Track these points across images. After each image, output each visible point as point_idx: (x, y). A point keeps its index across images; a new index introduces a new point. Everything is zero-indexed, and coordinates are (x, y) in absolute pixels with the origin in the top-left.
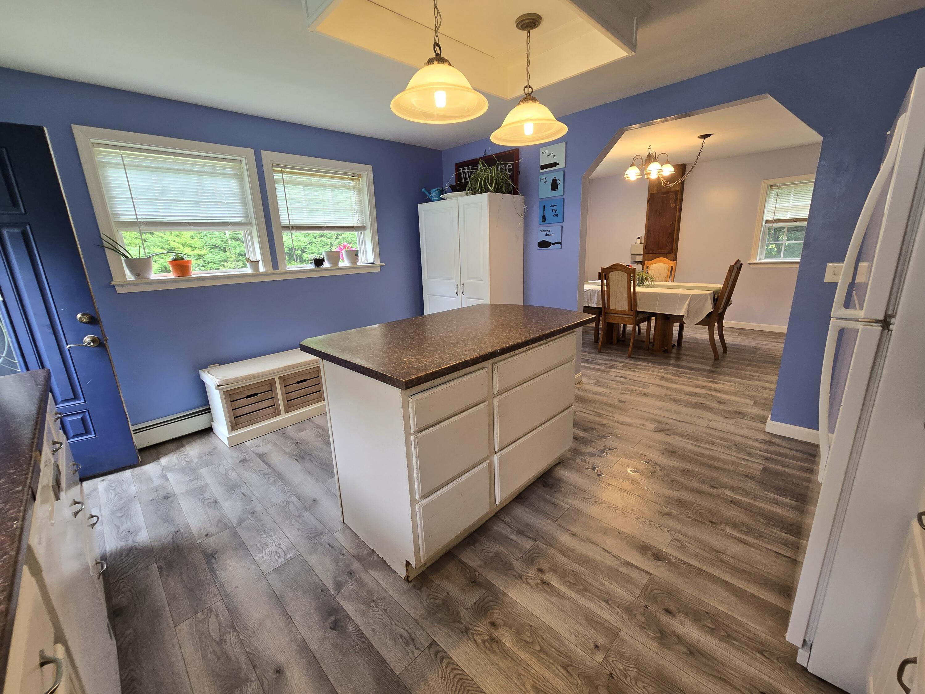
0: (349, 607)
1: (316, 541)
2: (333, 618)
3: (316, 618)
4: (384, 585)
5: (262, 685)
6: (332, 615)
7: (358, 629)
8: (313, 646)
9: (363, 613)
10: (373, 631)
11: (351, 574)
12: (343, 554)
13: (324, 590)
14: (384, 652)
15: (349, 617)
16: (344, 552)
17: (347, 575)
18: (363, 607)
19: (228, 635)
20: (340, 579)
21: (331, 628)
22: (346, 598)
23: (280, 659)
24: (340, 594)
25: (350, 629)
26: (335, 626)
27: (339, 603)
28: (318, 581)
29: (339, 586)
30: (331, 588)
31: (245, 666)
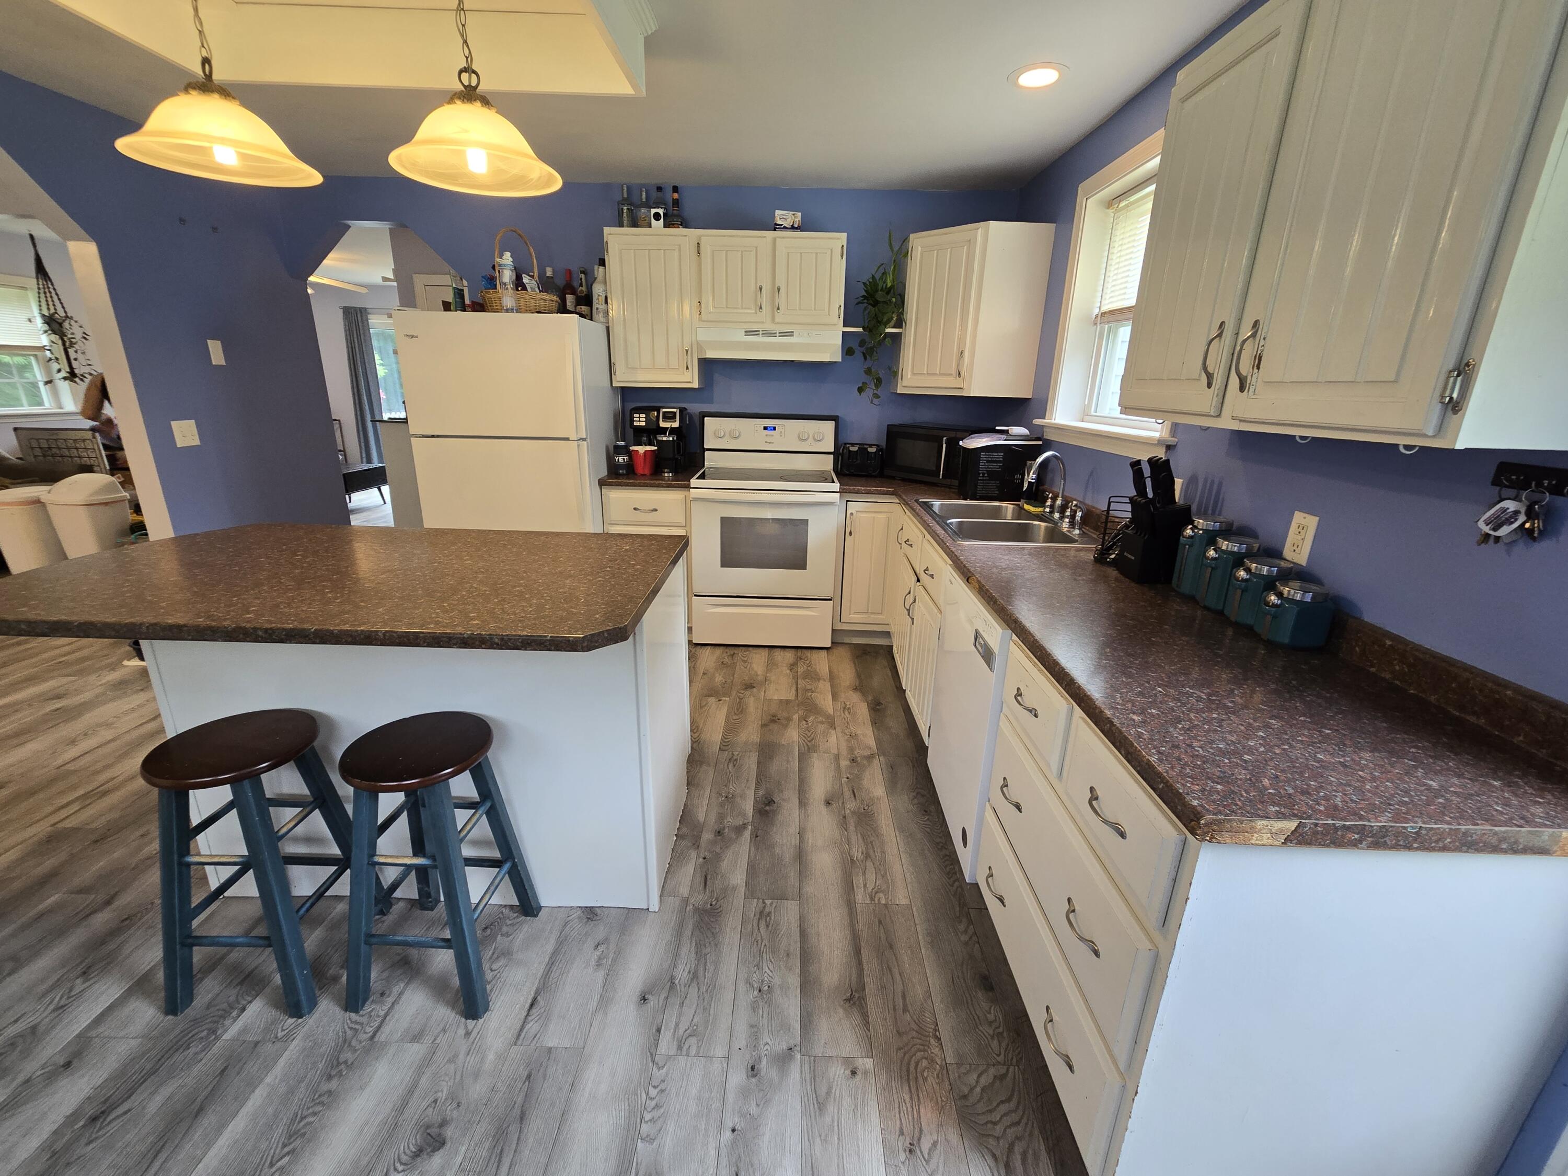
0: (748, 807)
1: (714, 903)
2: (767, 808)
3: (780, 817)
4: (705, 802)
5: (843, 803)
6: (766, 811)
7: (757, 788)
8: (796, 801)
9: (743, 796)
10: (747, 781)
11: (719, 832)
12: (704, 858)
13: (755, 836)
14: (754, 767)
15: (755, 801)
16: (701, 860)
17: (723, 833)
18: (738, 799)
19: (859, 857)
20: (733, 836)
21: (774, 802)
22: (744, 815)
23: (823, 809)
24: (746, 821)
25: (761, 793)
26: (770, 802)
27: (753, 816)
28: (753, 849)
29: (740, 829)
30: (747, 834)
31: (851, 822)
